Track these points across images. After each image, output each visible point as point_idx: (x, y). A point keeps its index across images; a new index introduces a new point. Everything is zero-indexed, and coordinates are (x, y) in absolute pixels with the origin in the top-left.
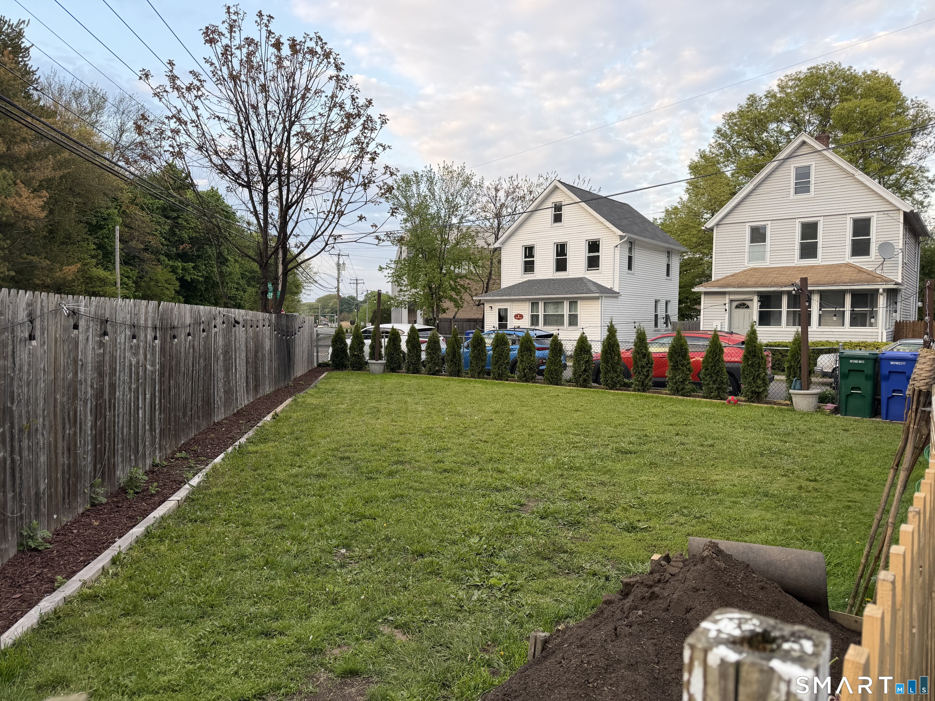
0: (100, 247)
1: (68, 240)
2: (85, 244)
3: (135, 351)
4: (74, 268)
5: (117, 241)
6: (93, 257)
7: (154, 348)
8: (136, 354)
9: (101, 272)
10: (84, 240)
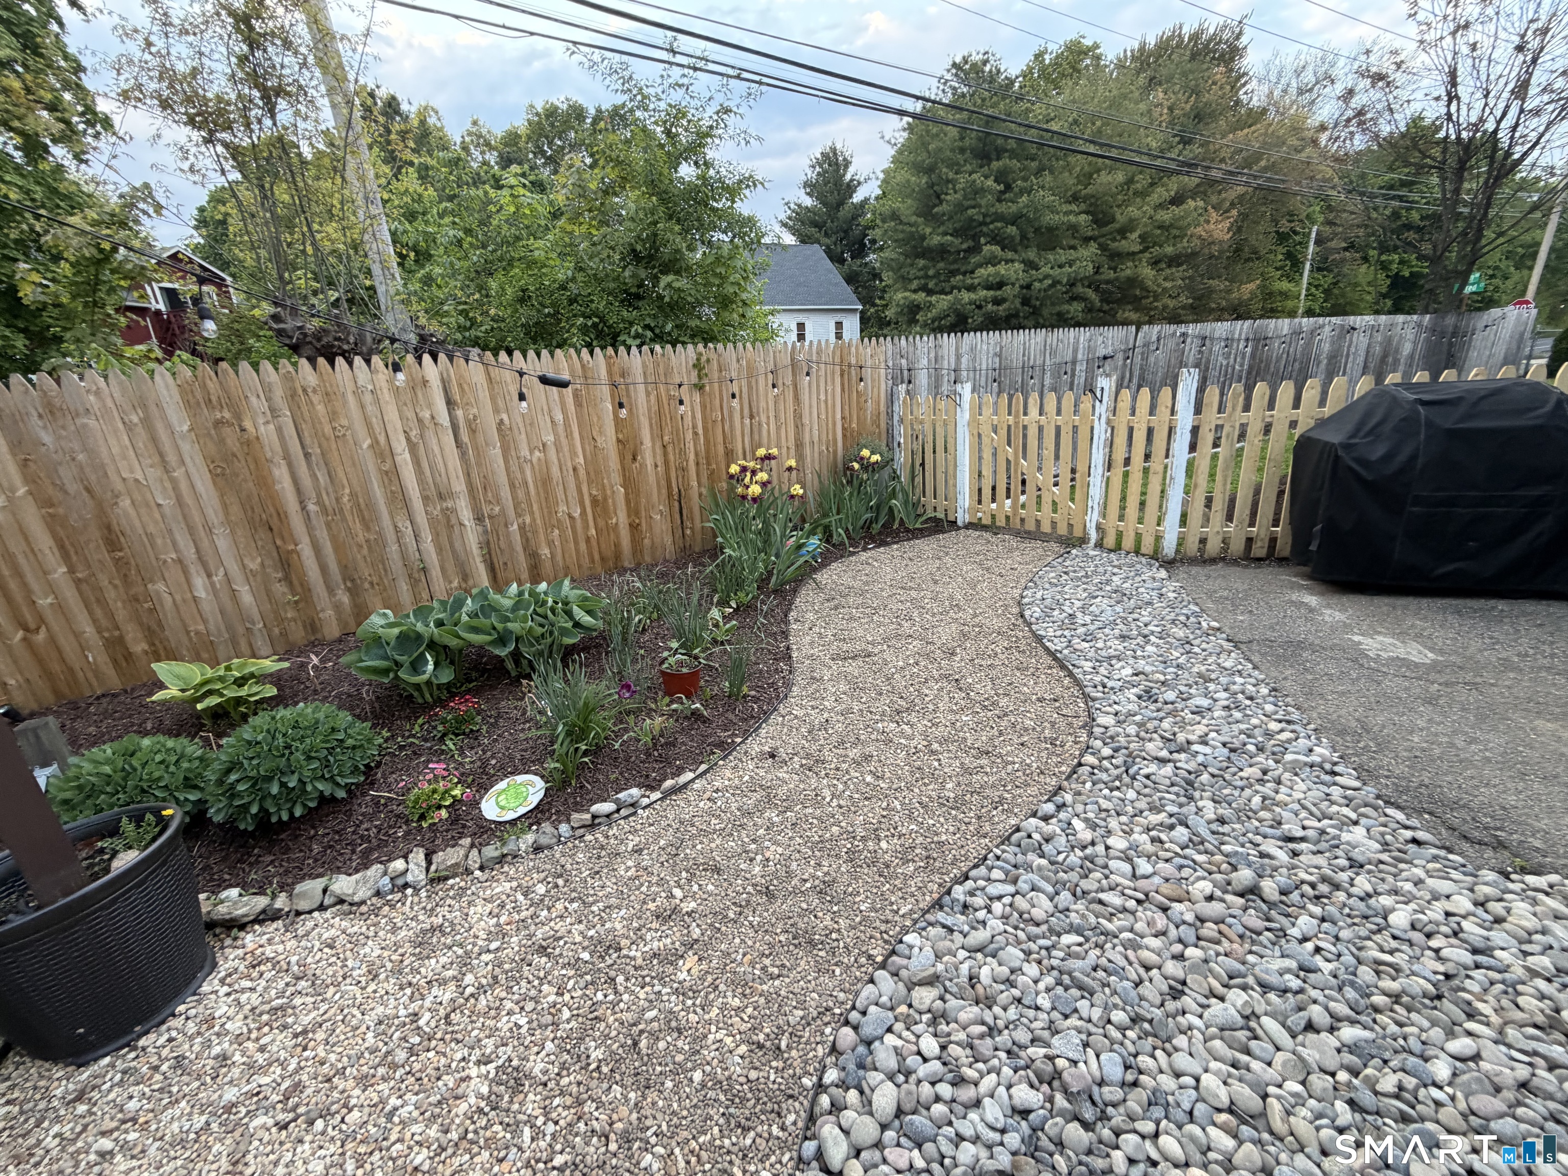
0: (1289, 256)
1: (1256, 255)
2: (1272, 256)
3: (1227, 356)
4: (1251, 286)
5: (1312, 244)
6: (1277, 269)
7: (1244, 354)
8: (1228, 358)
9: (1285, 285)
10: (1271, 252)
